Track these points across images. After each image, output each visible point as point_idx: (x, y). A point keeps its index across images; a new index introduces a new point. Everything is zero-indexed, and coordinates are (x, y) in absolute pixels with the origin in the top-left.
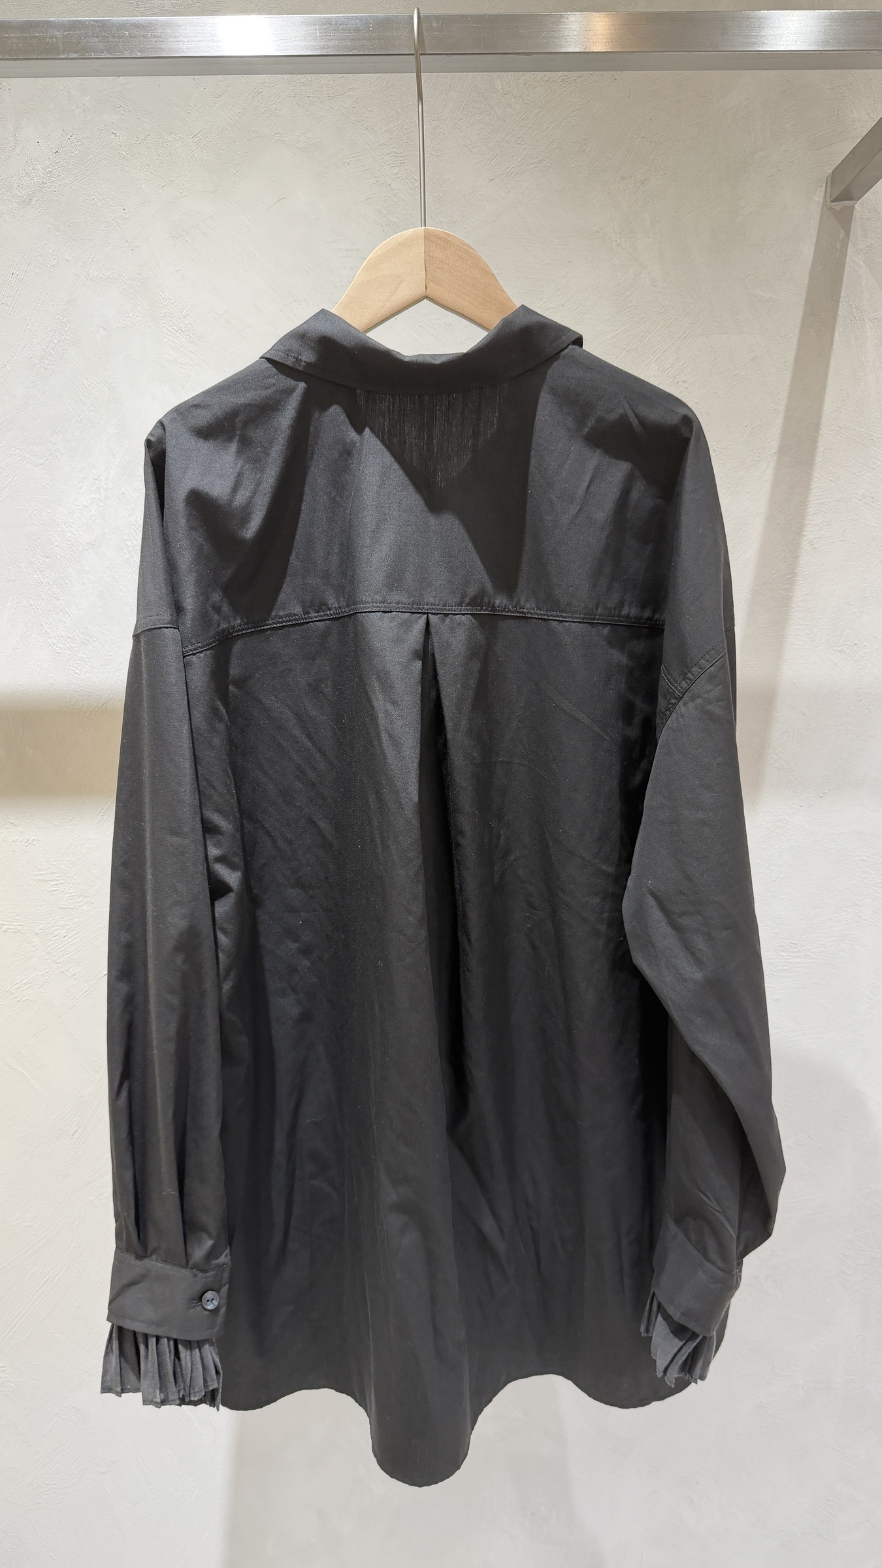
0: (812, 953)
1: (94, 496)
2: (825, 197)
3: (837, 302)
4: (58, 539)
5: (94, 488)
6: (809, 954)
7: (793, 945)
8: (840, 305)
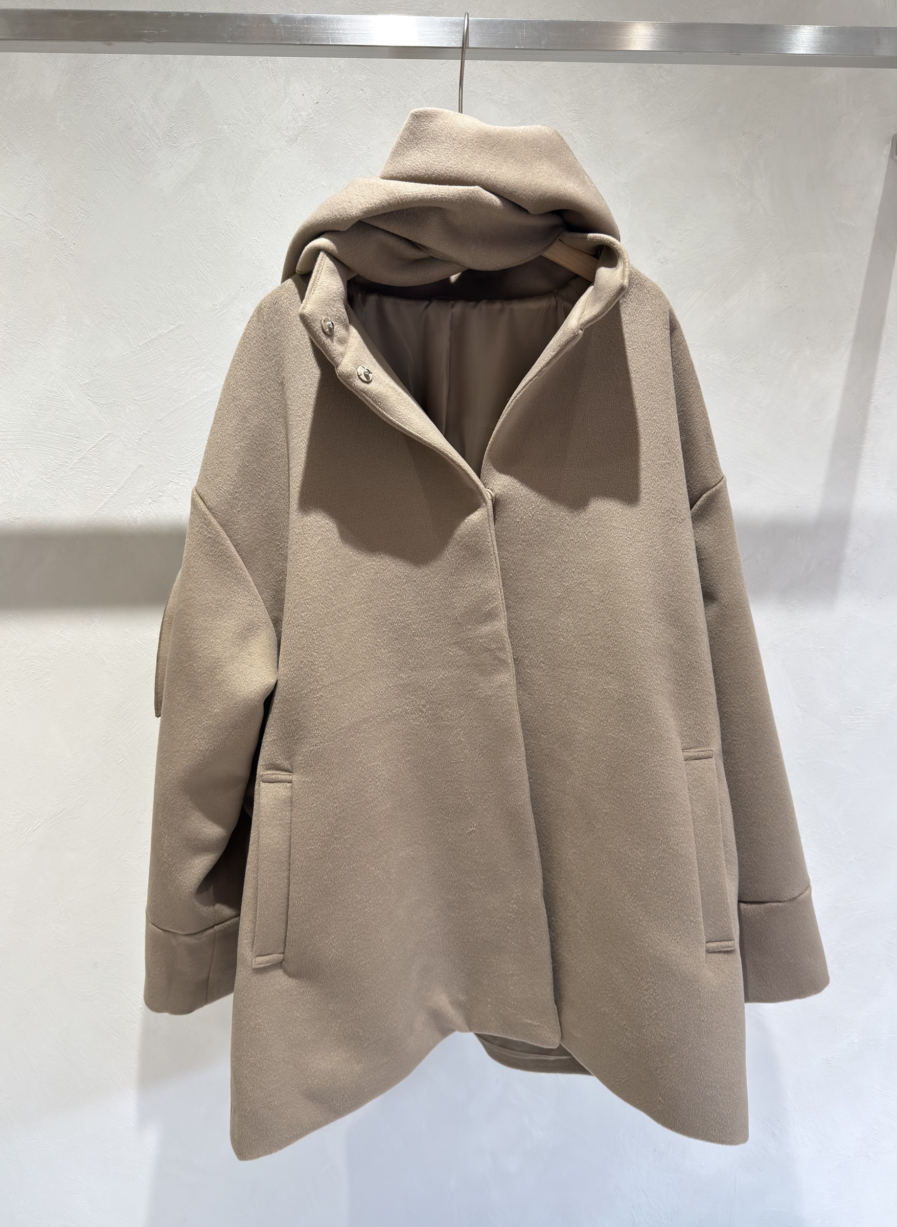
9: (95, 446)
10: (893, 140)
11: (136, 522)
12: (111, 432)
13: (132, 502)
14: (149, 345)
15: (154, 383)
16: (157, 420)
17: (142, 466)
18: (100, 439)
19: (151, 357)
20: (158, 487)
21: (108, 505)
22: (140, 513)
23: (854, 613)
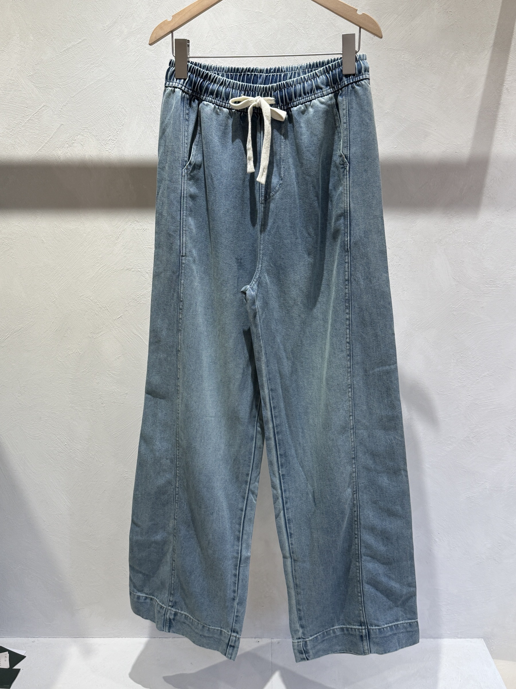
9: (36, 113)
11: (60, 159)
12: (45, 104)
13: (58, 146)
14: (67, 51)
15: (69, 75)
16: (72, 97)
17: (63, 124)
18: (39, 108)
19: (68, 59)
20: (72, 138)
21: (44, 148)
22: (62, 153)
23: (490, 220)
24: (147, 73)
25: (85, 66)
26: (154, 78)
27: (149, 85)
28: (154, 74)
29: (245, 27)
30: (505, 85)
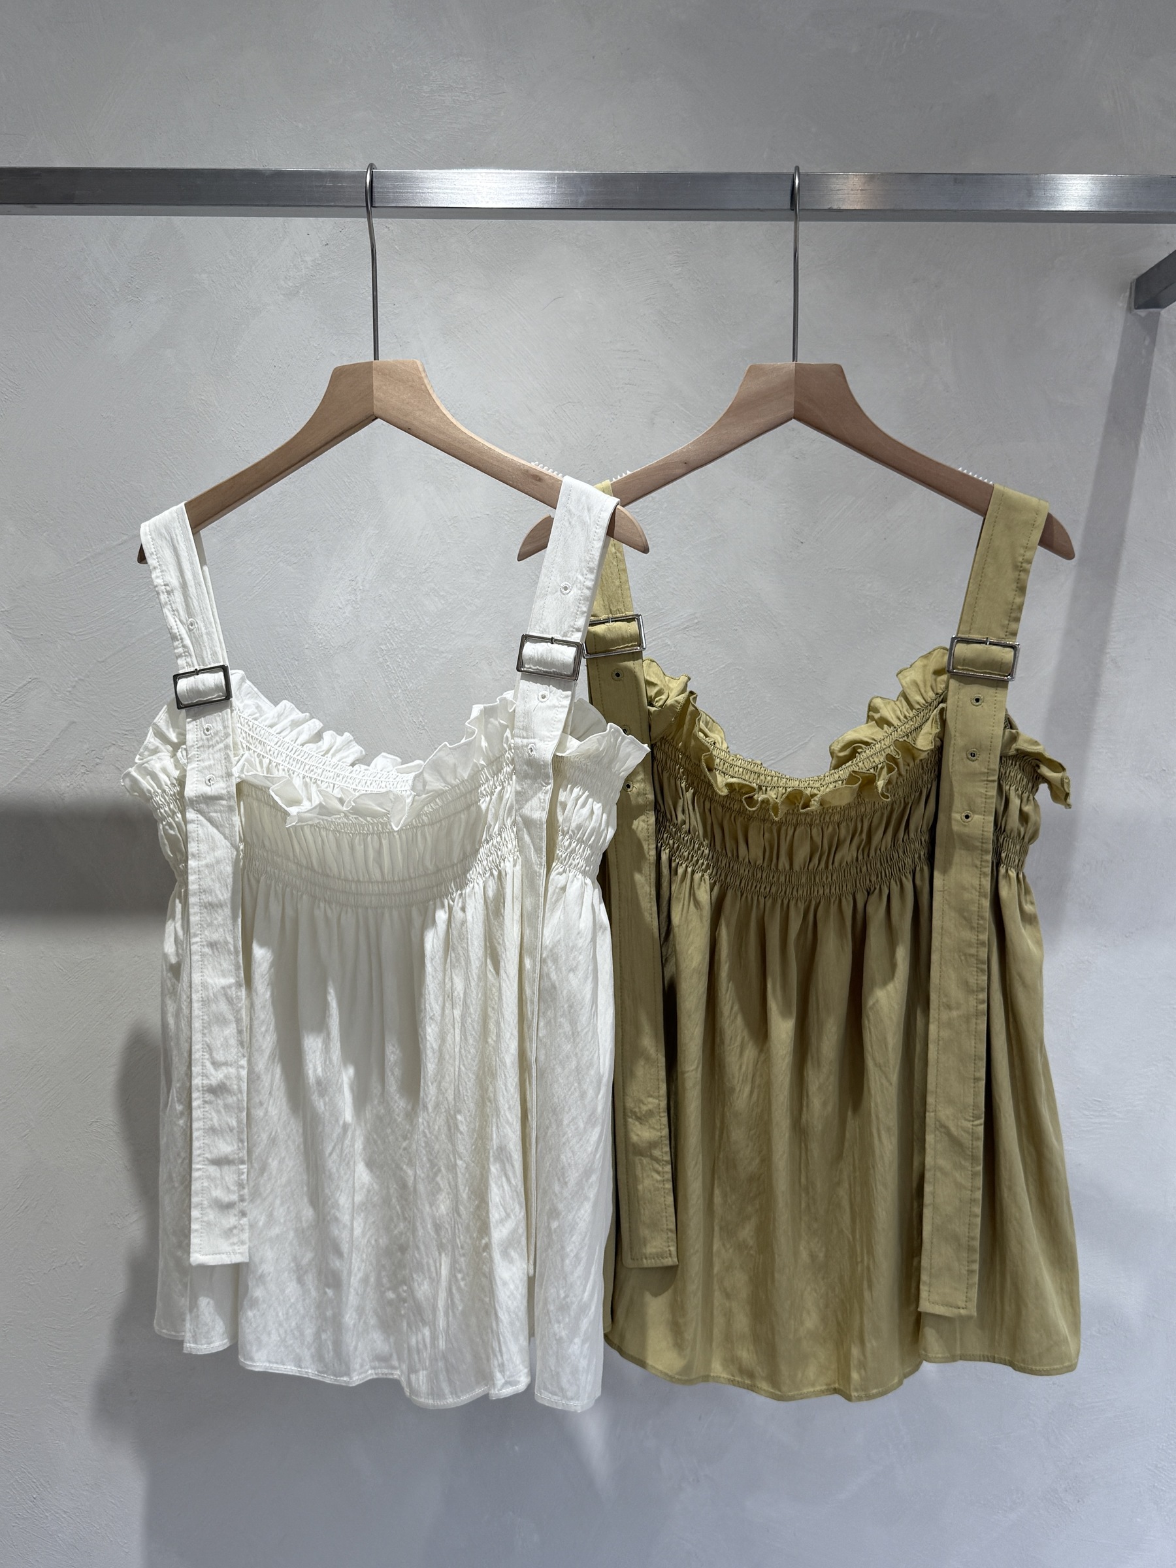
0: (1118, 1112)
1: (349, 598)
2: (1129, 303)
3: (1141, 408)
4: (310, 642)
5: (349, 589)
6: (1115, 1113)
7: (1098, 1103)
8: (1146, 413)
9: (13, 695)
10: (1131, 288)
11: (63, 799)
12: (35, 676)
13: (59, 771)
14: (92, 561)
15: (96, 613)
16: (100, 662)
17: (74, 722)
18: (20, 685)
19: (94, 577)
20: (94, 752)
21: (27, 775)
22: (68, 787)
23: (1086, 958)
24: (280, 612)
25: (135, 594)
26: (296, 625)
27: (284, 639)
28: (295, 614)
29: (508, 518)
30: (1109, 651)
